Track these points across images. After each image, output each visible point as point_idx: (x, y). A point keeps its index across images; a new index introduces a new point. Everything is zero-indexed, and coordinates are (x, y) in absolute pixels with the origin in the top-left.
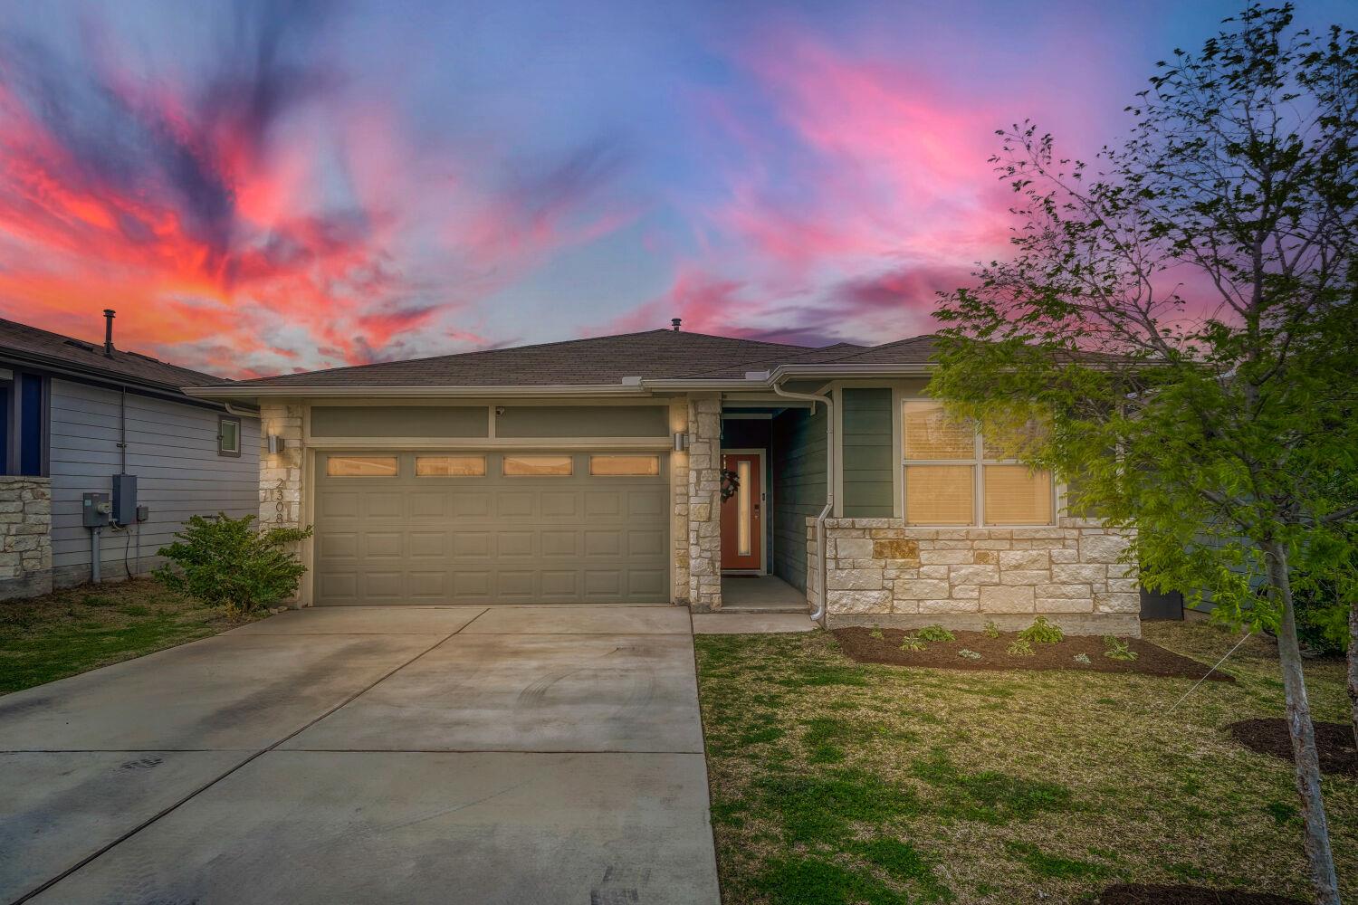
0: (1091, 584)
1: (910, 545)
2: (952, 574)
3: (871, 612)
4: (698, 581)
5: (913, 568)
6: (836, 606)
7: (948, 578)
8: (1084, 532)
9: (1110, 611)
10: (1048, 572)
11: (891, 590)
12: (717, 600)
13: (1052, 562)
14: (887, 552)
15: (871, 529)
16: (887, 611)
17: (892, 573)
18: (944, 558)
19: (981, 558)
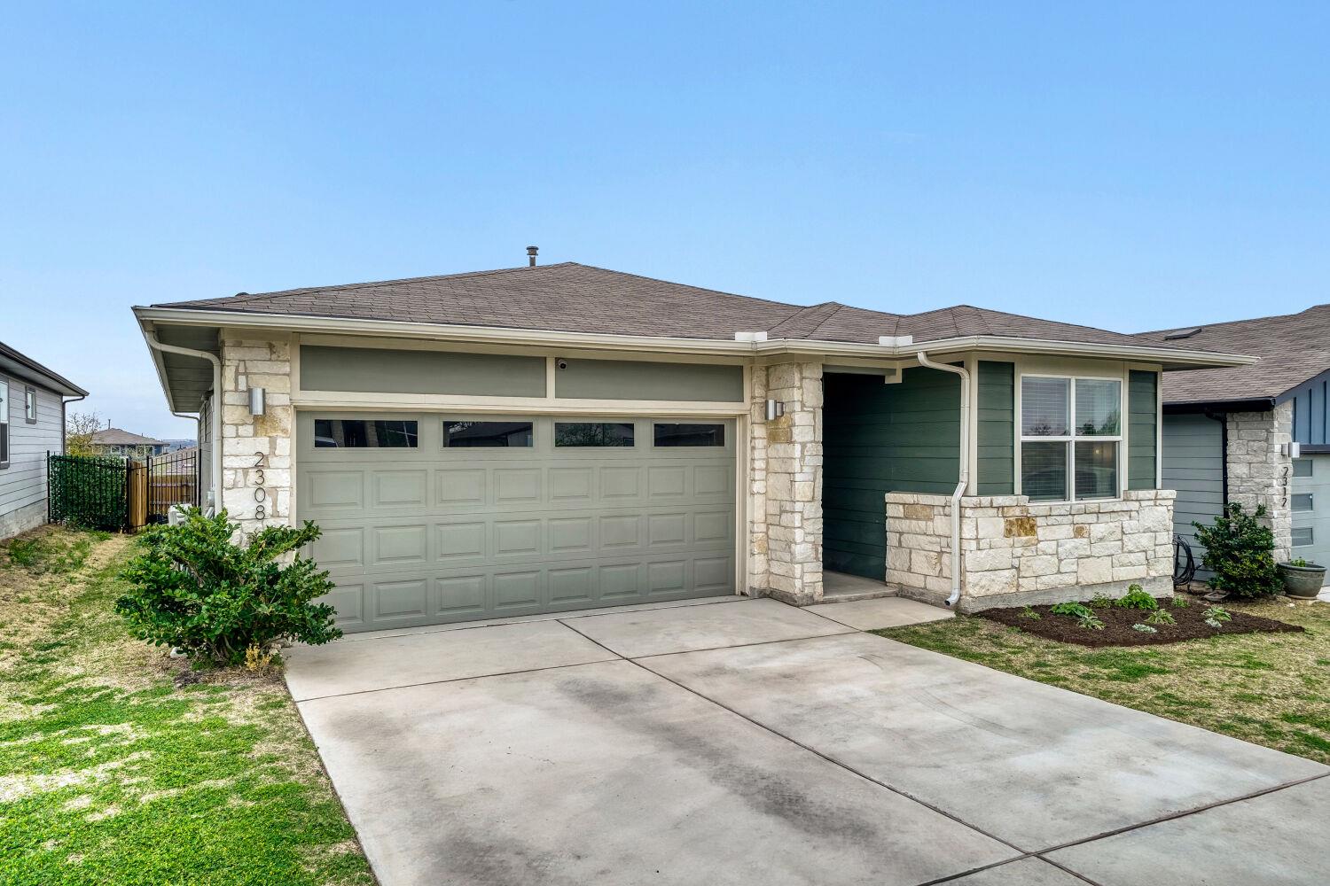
0: (1145, 551)
1: (1031, 522)
2: (1060, 549)
3: (1003, 592)
4: (802, 569)
5: (1033, 545)
6: (977, 588)
7: (1057, 553)
8: (1143, 503)
9: (1156, 575)
10: (1120, 543)
11: (1018, 569)
12: (819, 588)
13: (1123, 533)
14: (1015, 529)
15: (1003, 507)
16: (1014, 590)
17: (1018, 551)
18: (1054, 533)
19: (1079, 532)
